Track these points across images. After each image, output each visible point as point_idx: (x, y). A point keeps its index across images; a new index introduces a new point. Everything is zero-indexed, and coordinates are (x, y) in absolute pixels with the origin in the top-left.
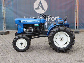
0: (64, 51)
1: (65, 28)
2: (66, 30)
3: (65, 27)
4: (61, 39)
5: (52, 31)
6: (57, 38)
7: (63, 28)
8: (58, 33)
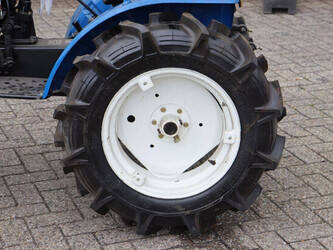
0: (186, 222)
1: (203, 41)
2: (208, 53)
3: (203, 29)
4: (170, 128)
5: (84, 65)
6: (131, 119)
7: (187, 36)
8: (144, 79)
